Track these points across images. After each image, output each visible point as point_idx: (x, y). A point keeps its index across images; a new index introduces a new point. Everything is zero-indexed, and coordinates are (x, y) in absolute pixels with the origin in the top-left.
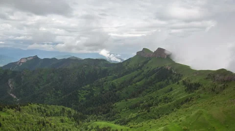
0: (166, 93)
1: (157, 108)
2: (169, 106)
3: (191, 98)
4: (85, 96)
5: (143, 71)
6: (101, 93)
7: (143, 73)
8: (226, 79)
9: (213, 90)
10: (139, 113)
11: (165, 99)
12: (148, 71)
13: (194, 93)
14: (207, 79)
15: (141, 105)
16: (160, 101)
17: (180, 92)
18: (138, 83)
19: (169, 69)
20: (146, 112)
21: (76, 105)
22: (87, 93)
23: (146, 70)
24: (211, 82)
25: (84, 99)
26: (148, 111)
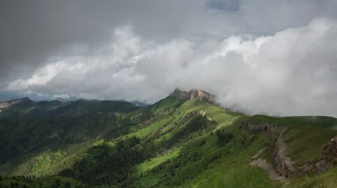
0: (198, 147)
1: (183, 169)
2: (197, 165)
3: (220, 155)
4: (95, 158)
5: (175, 118)
6: (119, 150)
7: (174, 121)
8: (257, 128)
9: (243, 143)
10: (162, 177)
11: (195, 156)
12: (181, 118)
13: (224, 148)
14: (241, 127)
15: (167, 165)
16: (190, 159)
17: (212, 146)
18: (168, 135)
19: (203, 115)
20: (170, 175)
21: (81, 171)
22: (99, 152)
23: (177, 117)
24: (243, 131)
25: (94, 161)
26: (173, 175)
